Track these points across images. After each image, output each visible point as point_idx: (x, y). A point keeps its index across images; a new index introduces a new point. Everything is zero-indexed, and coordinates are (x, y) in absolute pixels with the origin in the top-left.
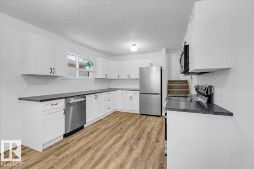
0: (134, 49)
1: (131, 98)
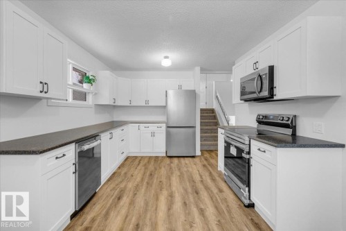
0: (166, 63)
1: (153, 134)
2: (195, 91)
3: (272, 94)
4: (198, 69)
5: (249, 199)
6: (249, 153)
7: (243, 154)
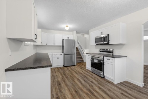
1: (58, 58)
2: (75, 40)
3: (108, 42)
4: (75, 32)
5: (103, 75)
6: (103, 61)
7: (101, 62)
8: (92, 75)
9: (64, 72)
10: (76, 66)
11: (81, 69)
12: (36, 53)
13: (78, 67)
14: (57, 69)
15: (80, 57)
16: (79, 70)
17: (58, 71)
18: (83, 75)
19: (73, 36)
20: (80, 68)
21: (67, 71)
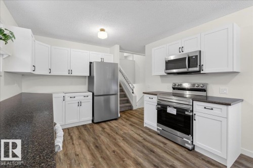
1: (80, 104)
3: (201, 69)
4: (117, 47)
5: (192, 144)
6: (192, 111)
7: (186, 113)
8: (165, 144)
9: (95, 139)
10: (120, 121)
11: (133, 129)
12: (21, 94)
13: (124, 123)
14: (76, 132)
15: (124, 100)
16: (131, 132)
17: (80, 138)
18: (144, 146)
19: (111, 56)
20: (131, 125)
21: (102, 137)
